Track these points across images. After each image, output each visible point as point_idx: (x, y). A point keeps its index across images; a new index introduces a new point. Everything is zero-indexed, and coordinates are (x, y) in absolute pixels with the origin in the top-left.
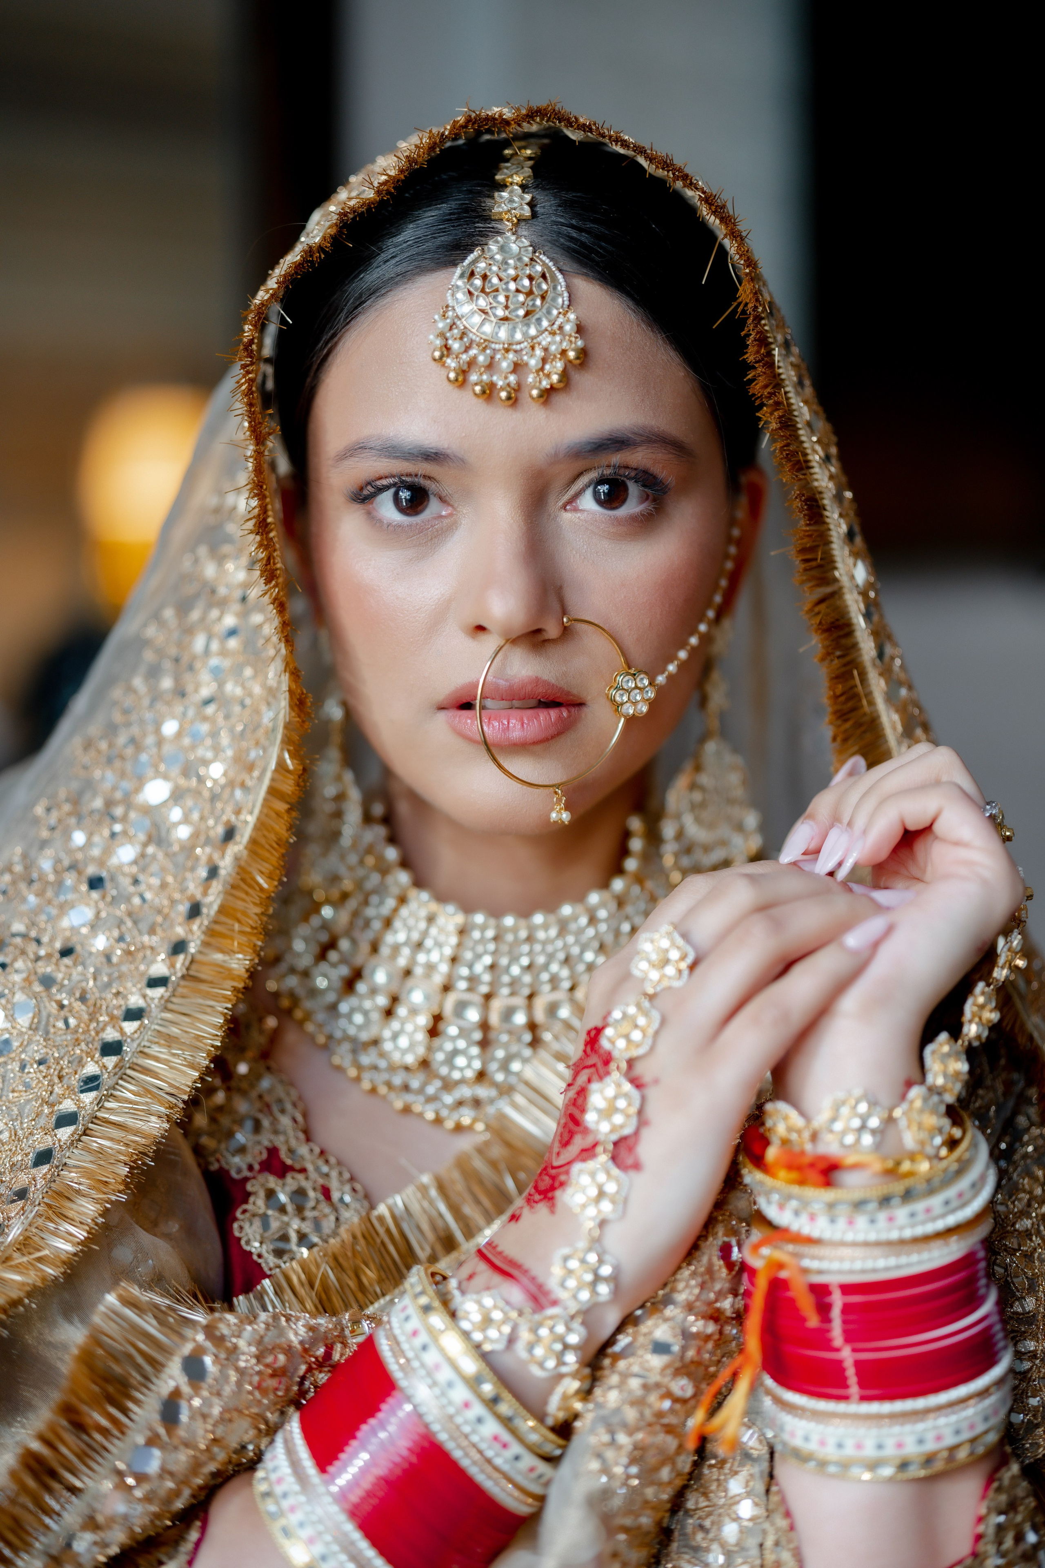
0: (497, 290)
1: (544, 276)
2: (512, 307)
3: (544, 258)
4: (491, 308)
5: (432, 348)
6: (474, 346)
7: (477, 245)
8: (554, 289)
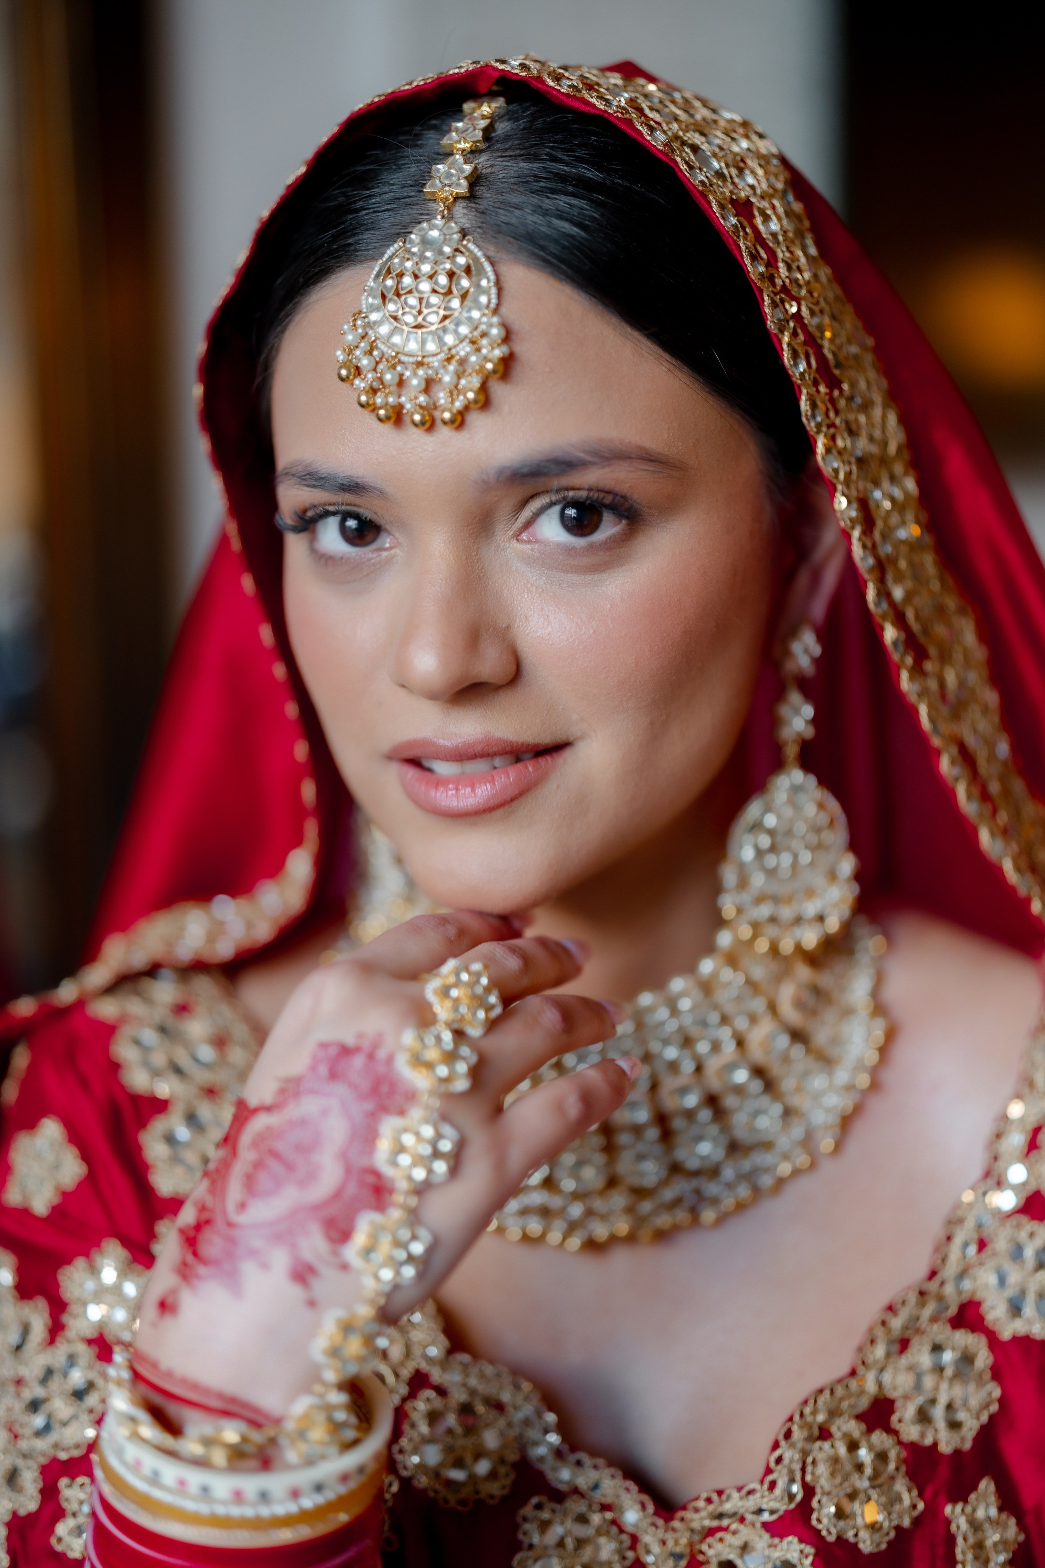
0: (410, 292)
1: (468, 270)
2: (425, 311)
3: (471, 246)
4: (403, 314)
5: (339, 365)
6: (384, 360)
7: (398, 235)
8: (478, 286)
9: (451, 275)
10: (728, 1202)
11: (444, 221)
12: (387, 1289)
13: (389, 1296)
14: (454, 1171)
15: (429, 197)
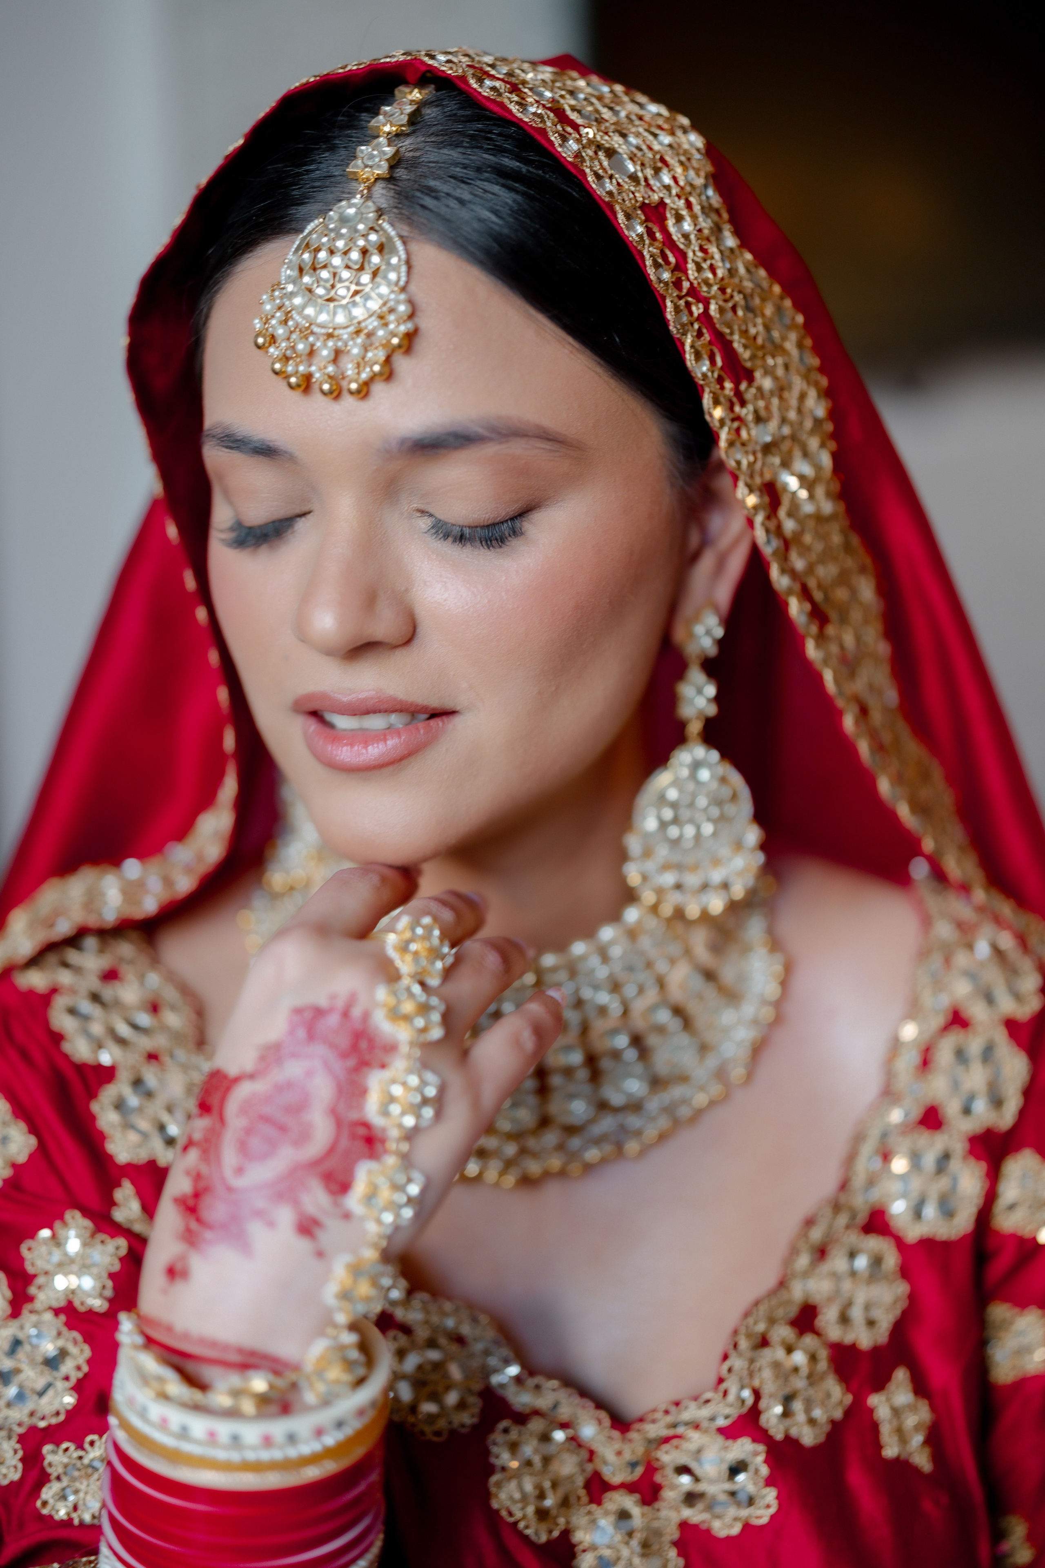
0: (325, 266)
1: (381, 248)
2: (338, 285)
3: (386, 226)
4: (317, 287)
5: (255, 334)
6: (297, 330)
8: (388, 264)
9: (364, 252)
10: (651, 1132)
11: (362, 201)
12: (389, 1231)
13: (390, 1238)
14: (439, 1115)
15: (351, 176)
